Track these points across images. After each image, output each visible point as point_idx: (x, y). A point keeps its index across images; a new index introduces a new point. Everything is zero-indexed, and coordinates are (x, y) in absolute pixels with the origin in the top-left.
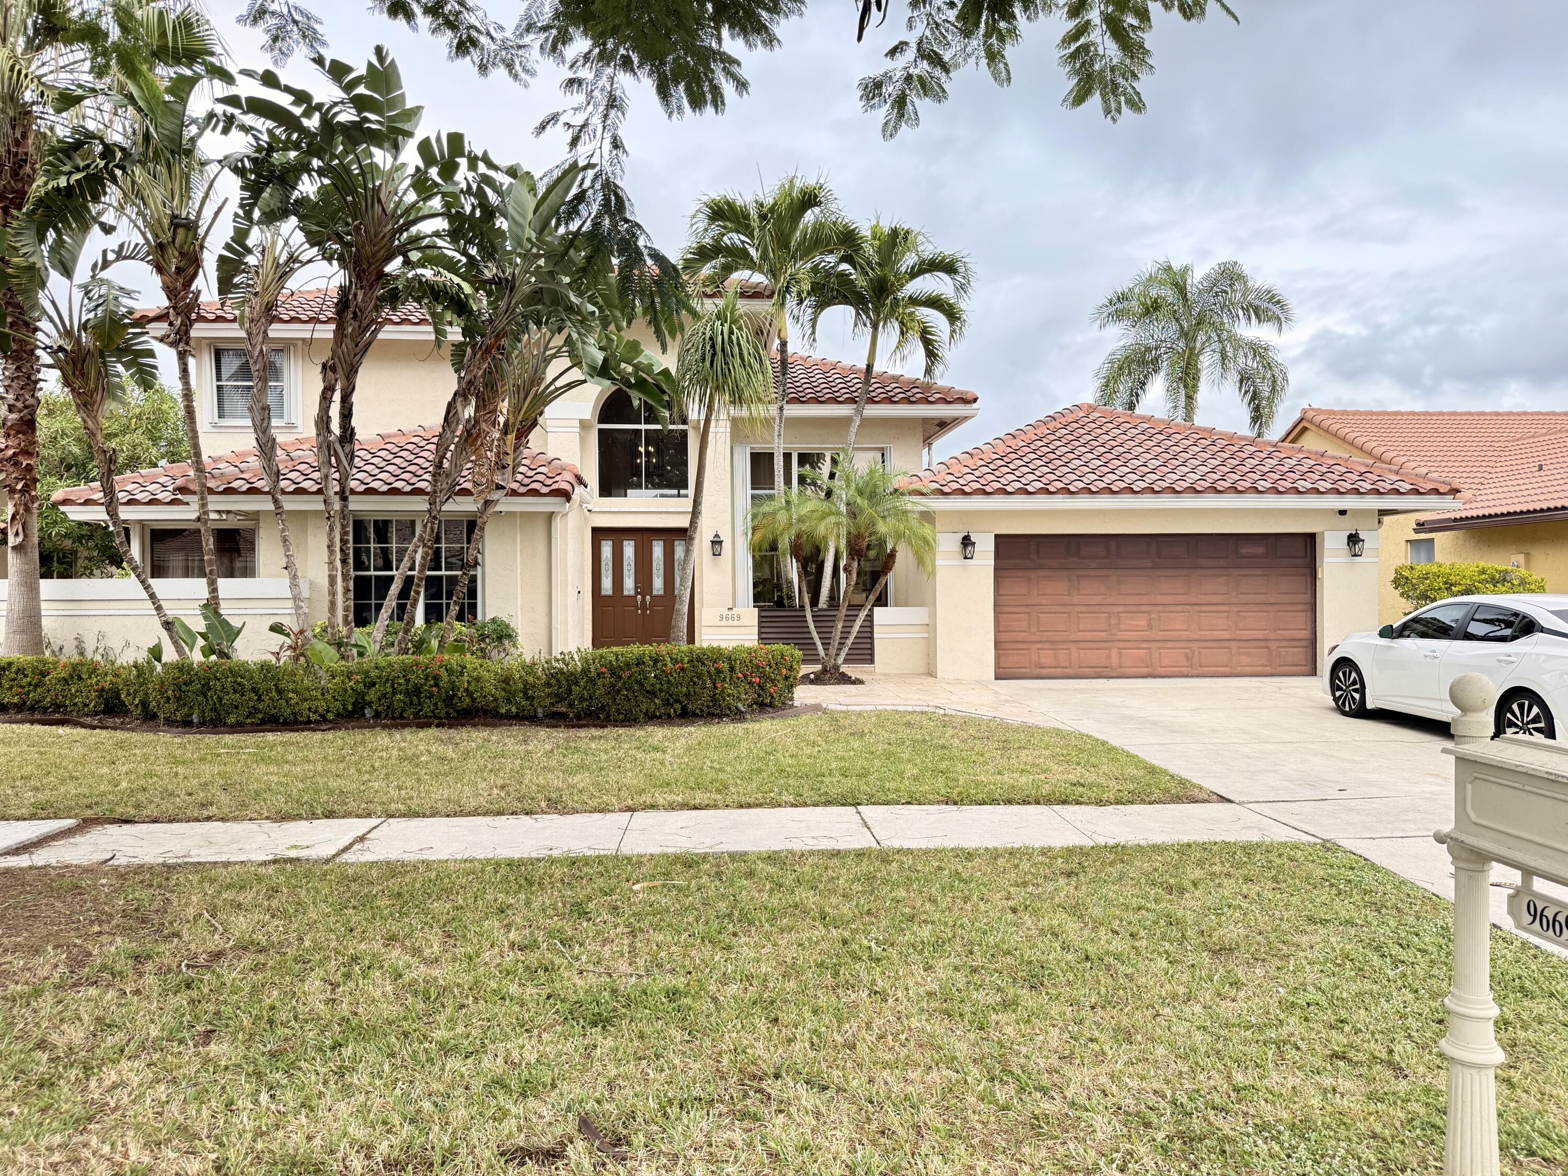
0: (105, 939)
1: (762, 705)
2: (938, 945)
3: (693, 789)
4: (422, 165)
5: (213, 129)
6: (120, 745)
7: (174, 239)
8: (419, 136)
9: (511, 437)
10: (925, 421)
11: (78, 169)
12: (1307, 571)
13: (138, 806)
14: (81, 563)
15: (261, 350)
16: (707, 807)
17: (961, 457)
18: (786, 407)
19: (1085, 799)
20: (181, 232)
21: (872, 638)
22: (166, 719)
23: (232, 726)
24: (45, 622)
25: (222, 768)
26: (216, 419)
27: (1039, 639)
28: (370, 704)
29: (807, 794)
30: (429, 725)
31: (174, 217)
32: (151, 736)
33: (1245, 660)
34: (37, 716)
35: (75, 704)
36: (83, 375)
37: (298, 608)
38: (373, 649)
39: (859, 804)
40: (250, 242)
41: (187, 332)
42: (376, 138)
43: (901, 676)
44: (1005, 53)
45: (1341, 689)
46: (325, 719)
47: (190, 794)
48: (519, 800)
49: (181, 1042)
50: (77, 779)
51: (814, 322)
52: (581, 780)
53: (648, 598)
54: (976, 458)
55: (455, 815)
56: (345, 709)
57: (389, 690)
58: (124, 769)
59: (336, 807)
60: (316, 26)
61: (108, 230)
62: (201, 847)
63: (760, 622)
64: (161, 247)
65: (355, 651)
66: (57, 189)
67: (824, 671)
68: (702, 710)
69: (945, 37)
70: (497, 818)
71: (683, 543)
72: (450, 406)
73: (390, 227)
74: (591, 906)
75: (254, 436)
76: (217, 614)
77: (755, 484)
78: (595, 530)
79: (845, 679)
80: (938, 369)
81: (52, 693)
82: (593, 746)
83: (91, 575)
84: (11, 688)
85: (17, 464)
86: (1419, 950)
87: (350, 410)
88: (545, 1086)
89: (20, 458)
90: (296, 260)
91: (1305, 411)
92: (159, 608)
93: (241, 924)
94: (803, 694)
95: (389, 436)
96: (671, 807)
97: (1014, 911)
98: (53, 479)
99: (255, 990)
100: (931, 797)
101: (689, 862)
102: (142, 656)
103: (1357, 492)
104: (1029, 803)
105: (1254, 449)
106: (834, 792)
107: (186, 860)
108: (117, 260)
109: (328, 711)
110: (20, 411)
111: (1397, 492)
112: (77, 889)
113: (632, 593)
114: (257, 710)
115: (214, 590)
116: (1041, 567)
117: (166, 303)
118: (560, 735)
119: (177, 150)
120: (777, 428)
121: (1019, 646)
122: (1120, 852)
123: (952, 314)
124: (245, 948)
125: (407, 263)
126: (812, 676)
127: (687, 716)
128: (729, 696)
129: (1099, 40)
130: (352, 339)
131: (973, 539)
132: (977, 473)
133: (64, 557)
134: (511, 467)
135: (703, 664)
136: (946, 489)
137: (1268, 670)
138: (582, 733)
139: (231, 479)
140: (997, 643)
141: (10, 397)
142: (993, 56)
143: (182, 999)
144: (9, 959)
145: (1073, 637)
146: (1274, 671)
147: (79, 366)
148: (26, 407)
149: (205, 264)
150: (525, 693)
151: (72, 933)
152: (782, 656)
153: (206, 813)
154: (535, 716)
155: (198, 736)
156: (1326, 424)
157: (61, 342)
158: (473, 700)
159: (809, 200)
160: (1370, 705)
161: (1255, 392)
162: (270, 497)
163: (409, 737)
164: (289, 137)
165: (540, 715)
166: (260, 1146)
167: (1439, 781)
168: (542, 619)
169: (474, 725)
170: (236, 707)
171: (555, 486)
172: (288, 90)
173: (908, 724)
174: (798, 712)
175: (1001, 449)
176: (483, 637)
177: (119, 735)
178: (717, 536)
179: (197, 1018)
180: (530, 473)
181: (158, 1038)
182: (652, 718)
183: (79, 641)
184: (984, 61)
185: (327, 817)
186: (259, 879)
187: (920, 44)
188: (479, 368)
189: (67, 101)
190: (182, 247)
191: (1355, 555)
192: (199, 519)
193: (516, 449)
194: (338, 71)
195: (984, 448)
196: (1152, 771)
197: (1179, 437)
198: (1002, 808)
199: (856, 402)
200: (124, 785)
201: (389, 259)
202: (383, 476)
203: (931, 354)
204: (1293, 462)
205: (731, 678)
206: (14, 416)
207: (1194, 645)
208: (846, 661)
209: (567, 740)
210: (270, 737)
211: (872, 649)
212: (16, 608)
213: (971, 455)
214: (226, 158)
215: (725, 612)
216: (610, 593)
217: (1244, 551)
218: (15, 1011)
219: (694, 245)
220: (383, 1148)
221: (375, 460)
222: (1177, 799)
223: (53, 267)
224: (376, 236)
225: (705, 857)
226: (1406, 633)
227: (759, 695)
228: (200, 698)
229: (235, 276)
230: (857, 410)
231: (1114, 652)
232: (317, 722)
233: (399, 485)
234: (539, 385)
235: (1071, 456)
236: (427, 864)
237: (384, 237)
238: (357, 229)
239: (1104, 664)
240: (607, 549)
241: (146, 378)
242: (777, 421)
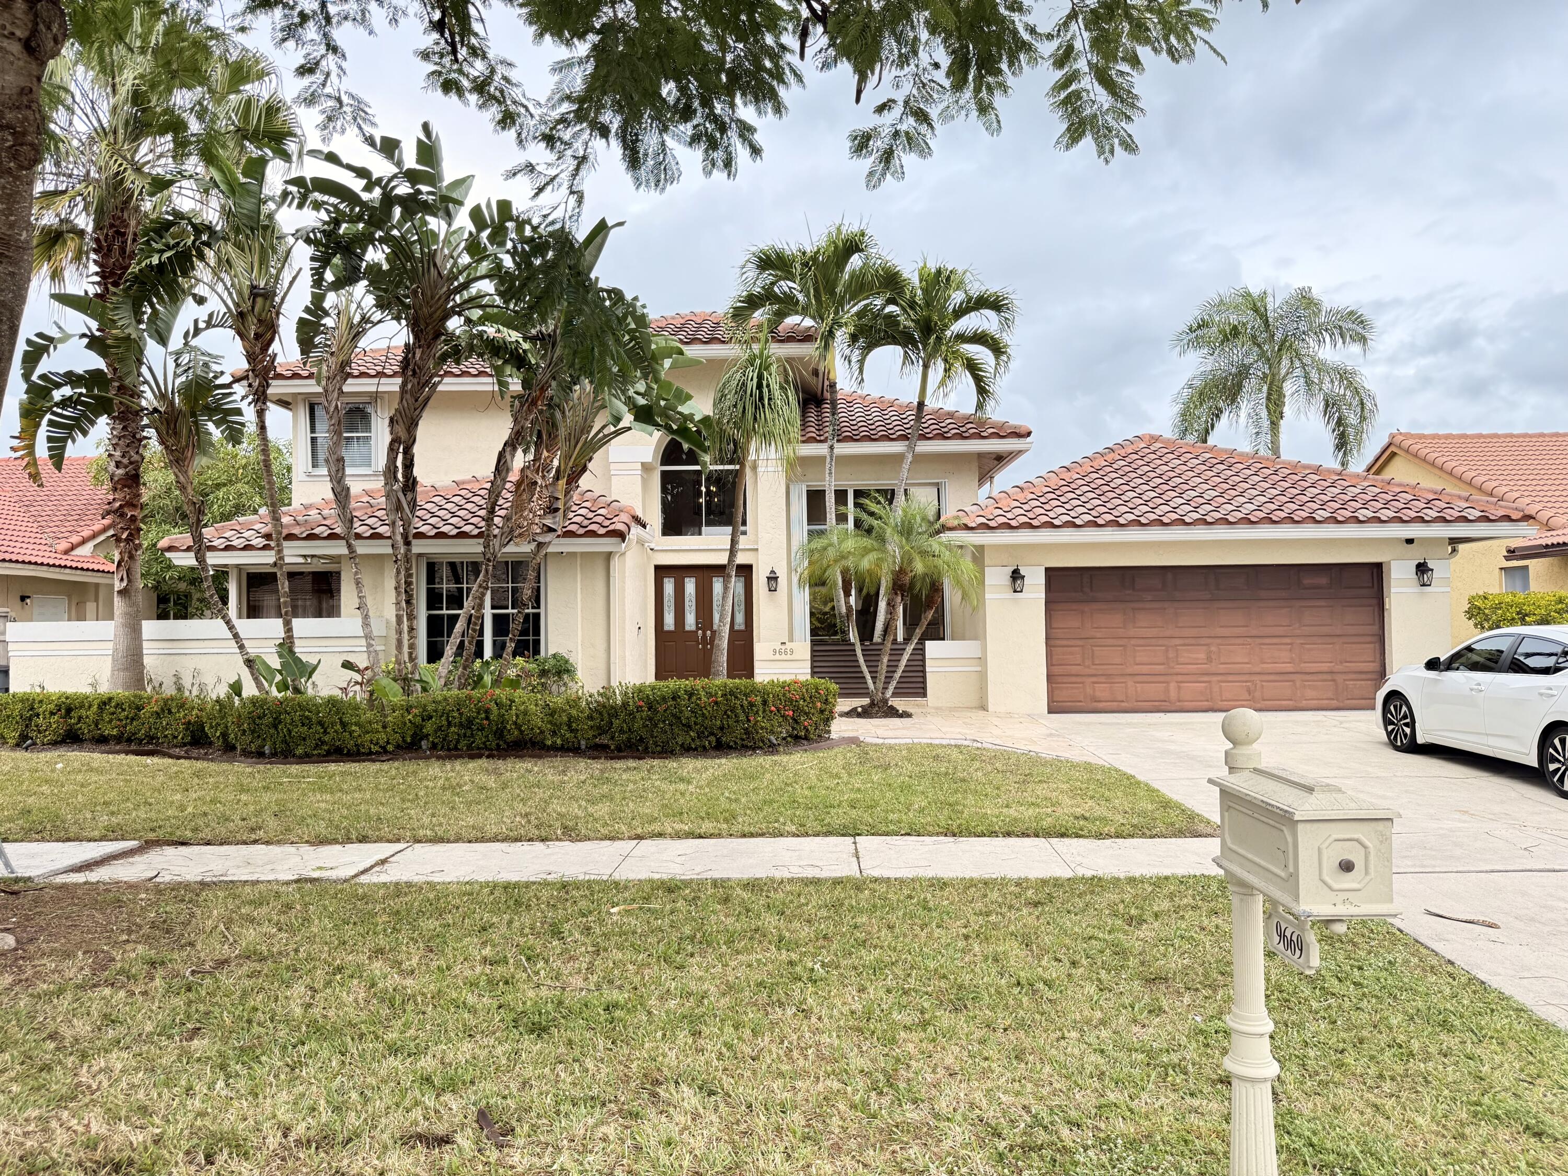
0: (129, 947)
1: (797, 738)
2: (877, 969)
3: (703, 819)
4: (474, 230)
5: (289, 206)
6: (197, 774)
7: (253, 308)
8: (469, 204)
9: (562, 483)
10: (980, 456)
11: (169, 248)
12: (1374, 601)
13: (195, 830)
14: (195, 603)
15: (337, 406)
16: (711, 836)
17: (1010, 491)
18: (836, 445)
19: (1085, 832)
20: (260, 301)
21: (924, 672)
22: (243, 750)
23: (300, 757)
24: (147, 660)
25: (281, 796)
26: (310, 469)
27: (1094, 672)
28: (427, 736)
29: (811, 825)
30: (480, 756)
31: (253, 287)
32: (225, 766)
33: (1310, 693)
34: (133, 747)
35: (166, 736)
36: (175, 433)
37: (369, 645)
38: (436, 684)
39: (859, 835)
40: (327, 305)
41: (264, 392)
42: (428, 208)
43: (953, 709)
44: (995, 105)
45: (1393, 723)
46: (385, 751)
47: (243, 820)
48: (537, 827)
49: (170, 1037)
50: (150, 805)
51: (861, 362)
52: (602, 810)
53: (709, 633)
54: (1026, 492)
55: (476, 841)
56: (404, 741)
57: (445, 723)
58: (194, 796)
59: (370, 832)
60: (366, 109)
61: (200, 301)
62: (239, 867)
63: (813, 656)
64: (241, 315)
65: (418, 687)
66: (150, 266)
67: (872, 704)
68: (736, 743)
69: (931, 96)
70: (513, 845)
71: (721, 579)
72: (501, 455)
73: (445, 289)
74: (567, 926)
75: (329, 485)
76: (291, 651)
77: (811, 520)
78: (658, 568)
79: (893, 713)
80: (990, 405)
81: (146, 726)
82: (624, 777)
83: (201, 616)
84: (111, 721)
85: (122, 515)
86: (1354, 983)
87: (412, 460)
88: (464, 1083)
89: (126, 510)
90: (368, 321)
91: (1393, 436)
92: (241, 647)
93: (250, 935)
94: (840, 728)
95: (463, 483)
96: (678, 836)
97: (967, 937)
98: (167, 527)
99: (245, 994)
100: (931, 829)
101: (671, 888)
102: (222, 691)
103: (1422, 520)
104: (1028, 836)
105: (1317, 478)
106: (837, 822)
107: (222, 878)
108: (207, 328)
109: (388, 743)
110: (126, 467)
111: (1466, 520)
112: (118, 903)
113: (693, 628)
114: (323, 743)
115: (289, 629)
116: (1094, 600)
117: (246, 366)
118: (597, 766)
119: (255, 226)
120: (828, 466)
121: (1074, 679)
122: (1096, 884)
123: (997, 349)
124: (248, 957)
125: (468, 321)
126: (860, 710)
127: (721, 748)
128: (762, 728)
129: (1089, 87)
130: (412, 395)
131: (1022, 573)
132: (1026, 507)
133: (179, 599)
134: (561, 511)
135: (736, 697)
136: (992, 524)
137: (1334, 703)
138: (619, 764)
139: (314, 525)
140: (1049, 677)
141: (118, 454)
142: (984, 109)
143: (178, 1002)
144: (43, 962)
145: (1129, 671)
146: (1341, 705)
147: (172, 426)
148: (131, 463)
149: (280, 329)
150: (569, 726)
151: (103, 941)
152: (817, 690)
153: (253, 836)
154: (579, 748)
155: (269, 766)
156: (1414, 448)
157: (156, 404)
158: (521, 732)
159: (852, 246)
160: (1420, 740)
161: (1340, 419)
162: (344, 542)
163: (458, 768)
164: (352, 210)
165: (583, 747)
166: (199, 1123)
167: (1466, 817)
168: (602, 655)
169: (521, 757)
170: (304, 739)
171: (611, 528)
172: (349, 167)
173: (936, 758)
174: (833, 744)
175: (1054, 482)
176: (543, 673)
177: (199, 765)
178: (773, 572)
179: (189, 1017)
180: (591, 515)
181: (152, 1033)
182: (688, 750)
183: (177, 677)
184: (975, 113)
185: (360, 842)
186: (278, 895)
187: (906, 103)
188: (526, 419)
189: (160, 185)
190: (260, 315)
191: (1424, 585)
192: (275, 564)
193: (567, 493)
194: (389, 147)
195: (1035, 481)
196: (1167, 804)
197: (1240, 466)
198: (1000, 841)
199: (908, 439)
200: (190, 810)
201: (447, 316)
202: (454, 520)
203: (982, 391)
204: (1357, 491)
205: (764, 711)
206: (120, 472)
207: (1256, 678)
208: (894, 694)
209: (602, 771)
210: (332, 767)
211: (924, 682)
212: (121, 647)
213: (1022, 489)
214: (297, 231)
215: (778, 647)
216: (672, 628)
217: (1307, 581)
218: (38, 1007)
219: (745, 293)
220: (300, 1130)
221: (449, 506)
222: (1180, 833)
223: (150, 337)
224: (432, 297)
225: (687, 883)
226: (1455, 665)
227: (793, 728)
228: (272, 731)
229: (315, 336)
230: (909, 447)
231: (1173, 685)
232: (377, 753)
233: (467, 529)
234: (589, 432)
235: (1126, 488)
236: (432, 885)
237: (439, 298)
238: (415, 292)
239: (1162, 698)
240: (669, 586)
241: (234, 435)
242: (828, 460)
